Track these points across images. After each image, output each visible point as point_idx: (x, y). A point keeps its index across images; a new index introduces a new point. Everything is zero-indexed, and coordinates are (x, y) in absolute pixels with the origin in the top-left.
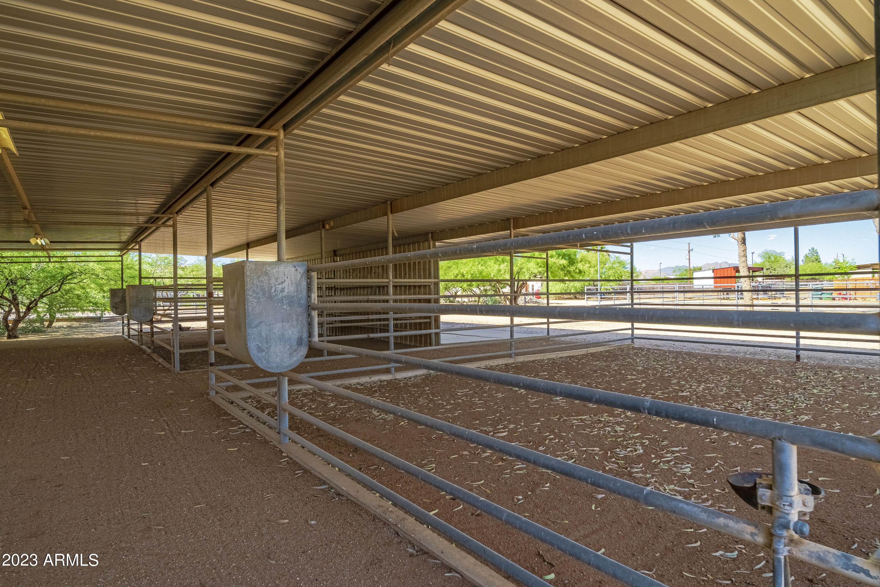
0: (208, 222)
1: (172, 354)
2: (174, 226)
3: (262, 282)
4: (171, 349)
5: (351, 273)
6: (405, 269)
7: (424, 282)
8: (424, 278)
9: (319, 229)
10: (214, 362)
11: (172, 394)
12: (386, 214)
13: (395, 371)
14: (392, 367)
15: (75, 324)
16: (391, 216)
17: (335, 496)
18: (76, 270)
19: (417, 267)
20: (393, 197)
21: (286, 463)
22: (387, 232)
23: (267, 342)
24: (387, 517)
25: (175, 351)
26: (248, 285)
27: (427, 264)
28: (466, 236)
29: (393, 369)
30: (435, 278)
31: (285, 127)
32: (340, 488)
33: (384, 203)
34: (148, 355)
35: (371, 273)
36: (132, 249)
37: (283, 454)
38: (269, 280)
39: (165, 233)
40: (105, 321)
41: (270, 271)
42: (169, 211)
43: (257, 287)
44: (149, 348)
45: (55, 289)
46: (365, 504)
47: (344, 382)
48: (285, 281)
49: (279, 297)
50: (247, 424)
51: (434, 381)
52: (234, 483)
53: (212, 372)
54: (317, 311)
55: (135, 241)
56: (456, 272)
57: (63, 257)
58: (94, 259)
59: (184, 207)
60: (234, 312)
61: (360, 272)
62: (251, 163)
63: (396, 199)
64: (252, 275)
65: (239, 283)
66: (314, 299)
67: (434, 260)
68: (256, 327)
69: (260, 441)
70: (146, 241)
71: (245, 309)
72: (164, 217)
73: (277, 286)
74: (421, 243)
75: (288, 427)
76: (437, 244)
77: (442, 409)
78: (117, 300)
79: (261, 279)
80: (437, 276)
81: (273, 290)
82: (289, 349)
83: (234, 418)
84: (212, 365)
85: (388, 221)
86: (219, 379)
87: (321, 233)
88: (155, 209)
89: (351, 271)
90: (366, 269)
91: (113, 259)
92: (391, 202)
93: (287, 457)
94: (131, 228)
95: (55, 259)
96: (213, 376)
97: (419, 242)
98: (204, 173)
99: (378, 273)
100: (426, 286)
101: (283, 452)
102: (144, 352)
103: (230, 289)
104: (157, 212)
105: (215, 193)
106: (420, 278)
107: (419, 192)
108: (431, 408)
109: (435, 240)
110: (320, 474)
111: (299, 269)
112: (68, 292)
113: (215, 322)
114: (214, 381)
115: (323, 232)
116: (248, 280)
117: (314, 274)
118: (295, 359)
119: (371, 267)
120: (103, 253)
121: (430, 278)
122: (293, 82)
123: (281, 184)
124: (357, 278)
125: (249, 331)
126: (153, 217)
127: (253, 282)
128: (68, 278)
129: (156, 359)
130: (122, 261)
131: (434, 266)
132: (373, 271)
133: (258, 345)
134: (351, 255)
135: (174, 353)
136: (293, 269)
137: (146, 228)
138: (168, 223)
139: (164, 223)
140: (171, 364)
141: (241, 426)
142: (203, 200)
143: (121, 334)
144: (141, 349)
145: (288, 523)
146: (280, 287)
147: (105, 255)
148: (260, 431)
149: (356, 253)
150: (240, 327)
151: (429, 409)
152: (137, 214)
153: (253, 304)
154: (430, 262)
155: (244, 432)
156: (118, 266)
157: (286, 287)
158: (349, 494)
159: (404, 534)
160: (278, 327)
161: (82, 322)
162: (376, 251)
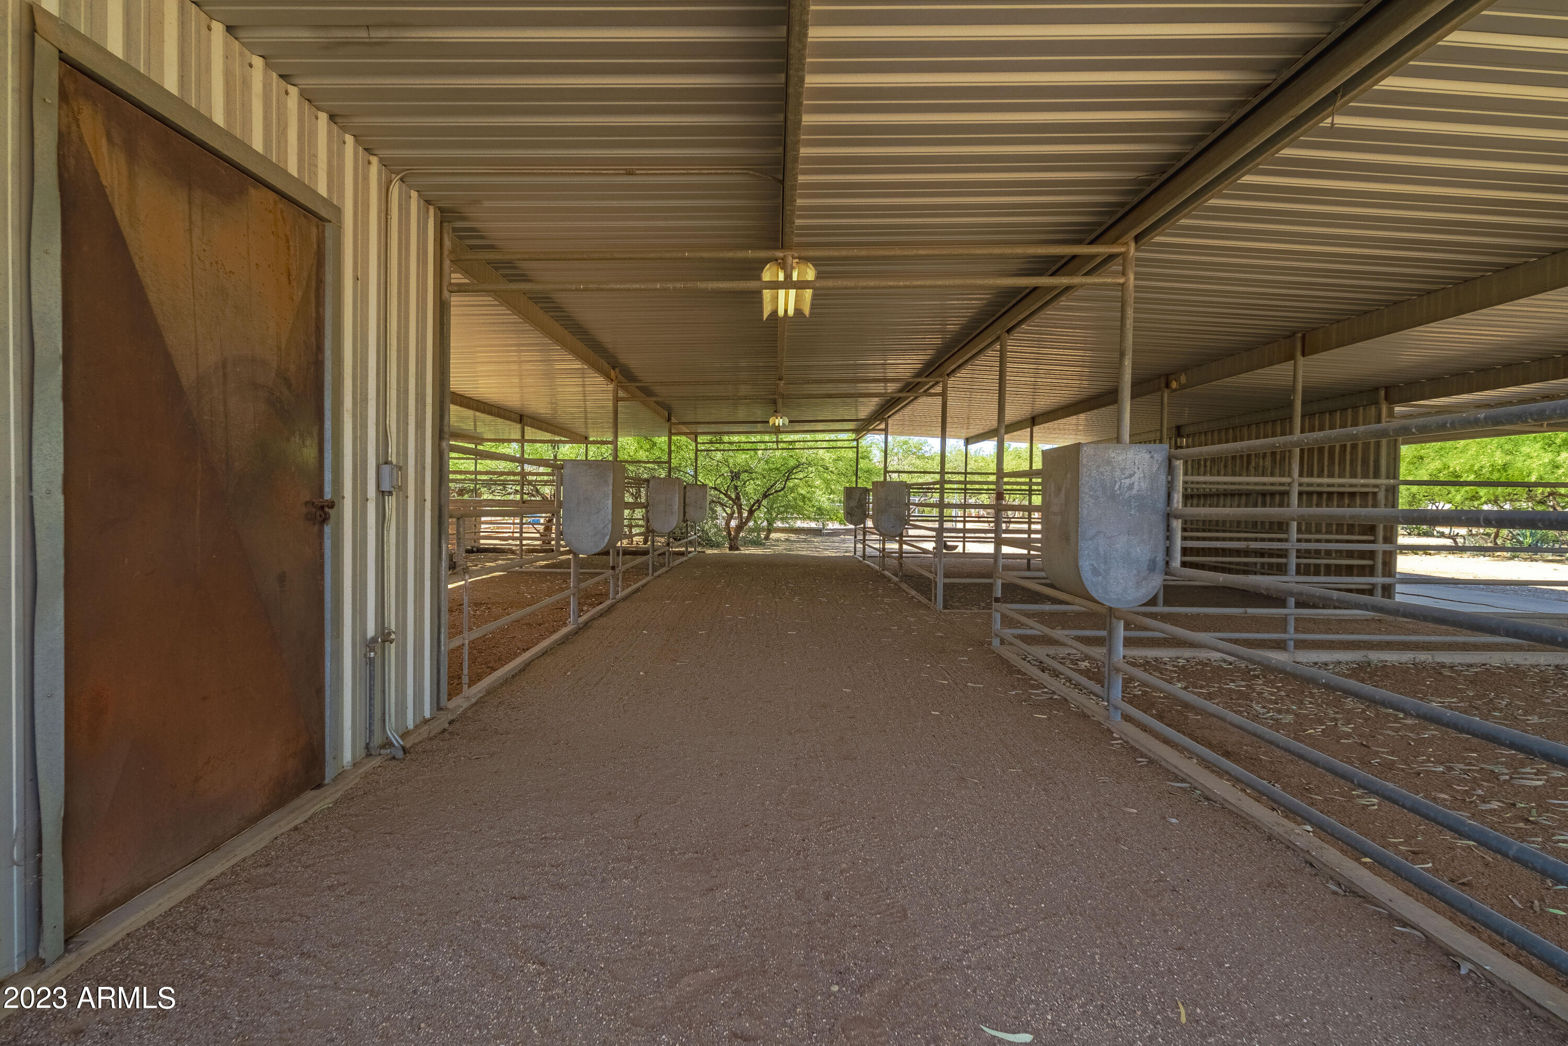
0: (1000, 387)
1: (933, 585)
2: (944, 395)
3: (1102, 474)
4: (931, 576)
5: (1208, 469)
6: (1321, 460)
7: (1363, 486)
8: (1364, 477)
9: (1159, 389)
10: (1000, 596)
11: (942, 637)
12: (1291, 357)
13: (1295, 648)
14: (1290, 640)
15: (793, 537)
16: (1301, 360)
17: (1202, 799)
18: (804, 460)
19: (1348, 457)
20: (1309, 325)
21: (1119, 746)
22: (1293, 389)
23: (1105, 562)
24: (1292, 838)
25: (938, 580)
26: (1084, 479)
27: (1372, 450)
28: (1470, 391)
29: (1292, 644)
30: (1388, 477)
31: (1137, 239)
32: (1210, 790)
33: (1289, 337)
34: (896, 584)
35: (1248, 468)
36: (874, 429)
37: (1114, 735)
38: (1113, 470)
39: (927, 405)
40: (829, 535)
41: (1114, 458)
42: (937, 372)
43: (1096, 481)
44: (896, 575)
45: (779, 486)
46: (1252, 817)
47: (1198, 654)
48: (1135, 473)
49: (1126, 497)
50: (1053, 689)
51: (1378, 676)
52: (1052, 755)
53: (996, 611)
54: (1180, 521)
55: (880, 417)
56: (1437, 464)
57: (792, 442)
58: (825, 445)
59: (959, 367)
60: (1059, 517)
61: (1225, 466)
62: (1075, 293)
63: (1313, 329)
64: (1090, 464)
65: (1069, 476)
66: (1178, 502)
67: (1389, 443)
68: (1092, 539)
69: (1076, 713)
70: (897, 417)
71: (1078, 513)
72: (930, 382)
73: (1123, 481)
74: (1361, 409)
75: (1120, 697)
76: (1397, 409)
77: (1395, 722)
78: (854, 503)
79: (1102, 469)
80: (1393, 472)
81: (1117, 487)
82: (1135, 575)
83: (1032, 679)
84: (997, 600)
85: (1295, 370)
86: (1008, 621)
87: (1162, 396)
88: (916, 371)
89: (1208, 463)
90: (1238, 461)
91: (846, 444)
92: (1304, 336)
93: (1121, 739)
94: (876, 399)
95: (784, 445)
96: (998, 616)
97: (1355, 408)
98: (1000, 313)
99: (1264, 468)
100: (1366, 494)
101: (1113, 733)
102: (889, 580)
103: (1053, 485)
104: (919, 374)
105: (1012, 344)
106: (1354, 475)
107: (1366, 312)
108: (1370, 718)
109: (1392, 400)
110: (1176, 767)
111: (1155, 455)
112: (792, 490)
113: (1004, 535)
114: (998, 626)
115: (1166, 395)
116: (1083, 471)
117: (1179, 464)
118: (1144, 590)
119: (1249, 456)
120: (832, 436)
121: (1376, 475)
122: (1161, 170)
123: (1128, 326)
124: (1219, 475)
125: (1082, 544)
126: (913, 383)
127: (1090, 475)
128: (794, 471)
129: (907, 590)
130: (857, 447)
131: (1388, 455)
132: (1253, 464)
133: (1093, 565)
134: (1209, 434)
135: (936, 583)
136: (1147, 456)
137: (899, 400)
138: (932, 391)
139: (925, 391)
140: (930, 600)
141: (1046, 690)
142: (993, 354)
143: (852, 554)
144: (884, 576)
145: (1136, 813)
146: (1128, 481)
147: (835, 439)
148: (1075, 700)
149: (1220, 431)
150: (1068, 539)
151: (1365, 719)
152: (886, 380)
153: (1088, 505)
154: (1378, 445)
155: (1051, 698)
156: (851, 454)
157: (1136, 483)
158: (1226, 800)
159: (1321, 866)
160: (1121, 543)
161: (800, 534)
162: (1262, 426)
